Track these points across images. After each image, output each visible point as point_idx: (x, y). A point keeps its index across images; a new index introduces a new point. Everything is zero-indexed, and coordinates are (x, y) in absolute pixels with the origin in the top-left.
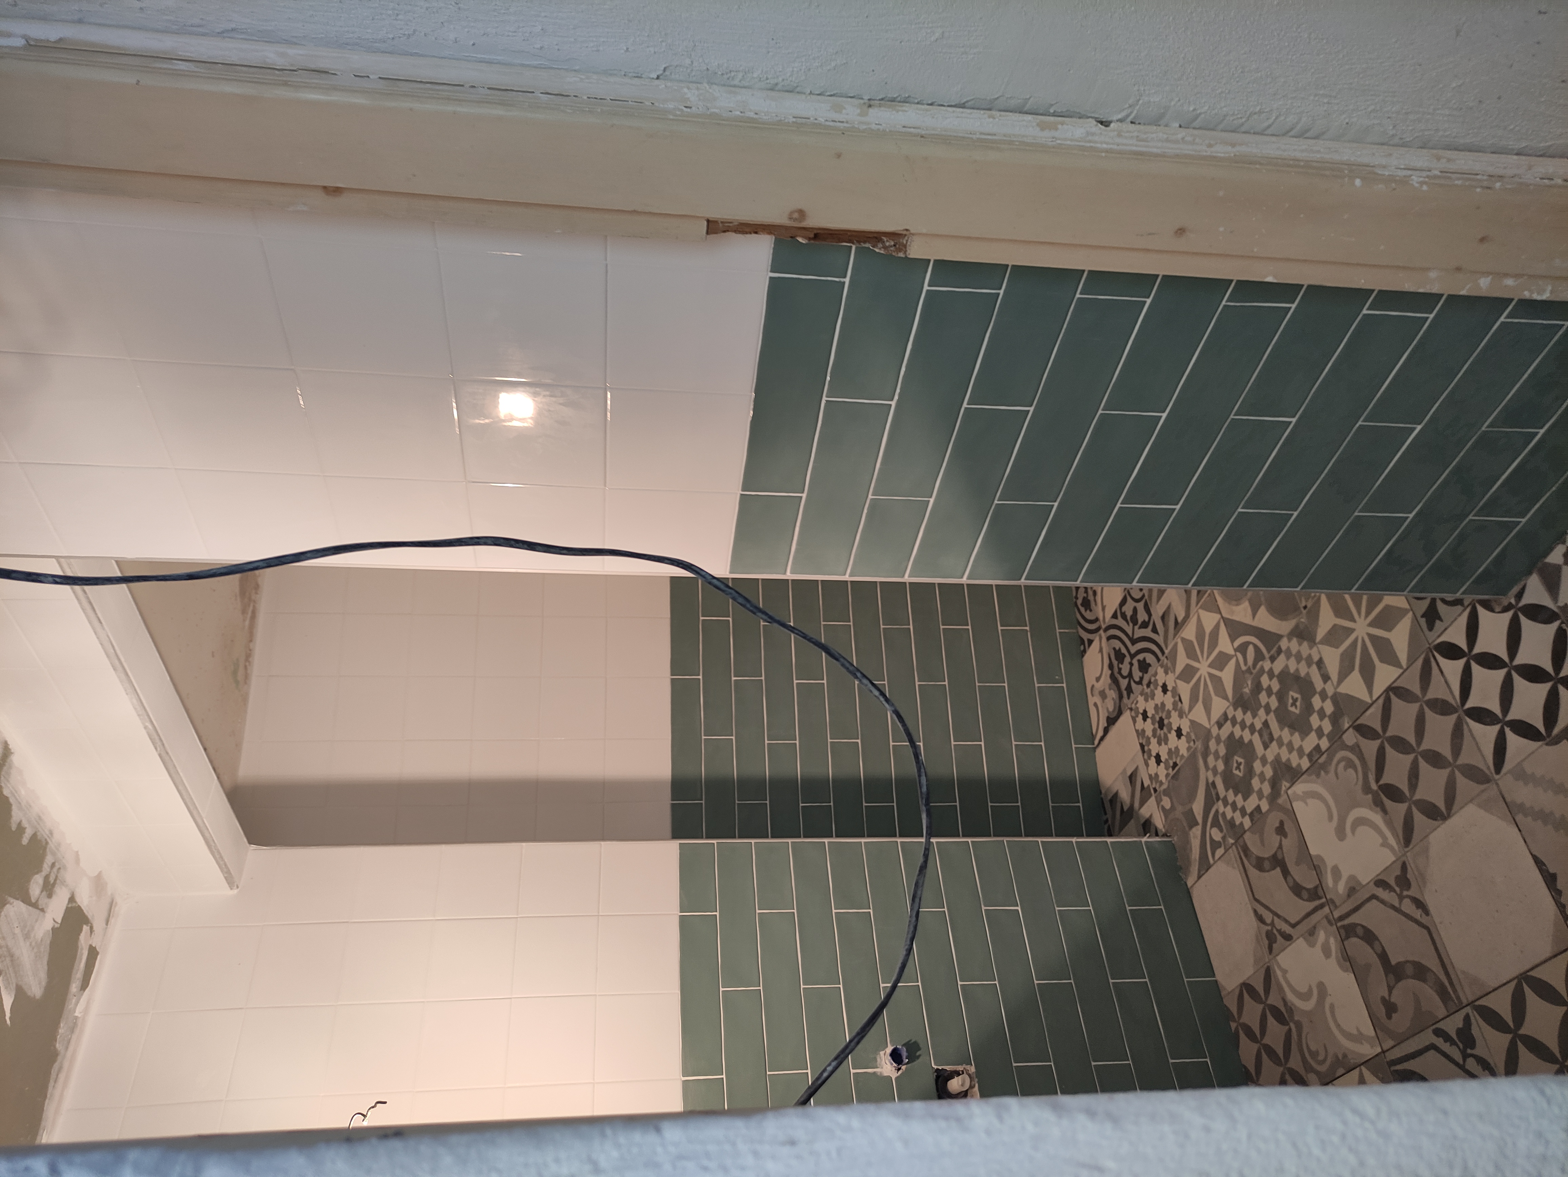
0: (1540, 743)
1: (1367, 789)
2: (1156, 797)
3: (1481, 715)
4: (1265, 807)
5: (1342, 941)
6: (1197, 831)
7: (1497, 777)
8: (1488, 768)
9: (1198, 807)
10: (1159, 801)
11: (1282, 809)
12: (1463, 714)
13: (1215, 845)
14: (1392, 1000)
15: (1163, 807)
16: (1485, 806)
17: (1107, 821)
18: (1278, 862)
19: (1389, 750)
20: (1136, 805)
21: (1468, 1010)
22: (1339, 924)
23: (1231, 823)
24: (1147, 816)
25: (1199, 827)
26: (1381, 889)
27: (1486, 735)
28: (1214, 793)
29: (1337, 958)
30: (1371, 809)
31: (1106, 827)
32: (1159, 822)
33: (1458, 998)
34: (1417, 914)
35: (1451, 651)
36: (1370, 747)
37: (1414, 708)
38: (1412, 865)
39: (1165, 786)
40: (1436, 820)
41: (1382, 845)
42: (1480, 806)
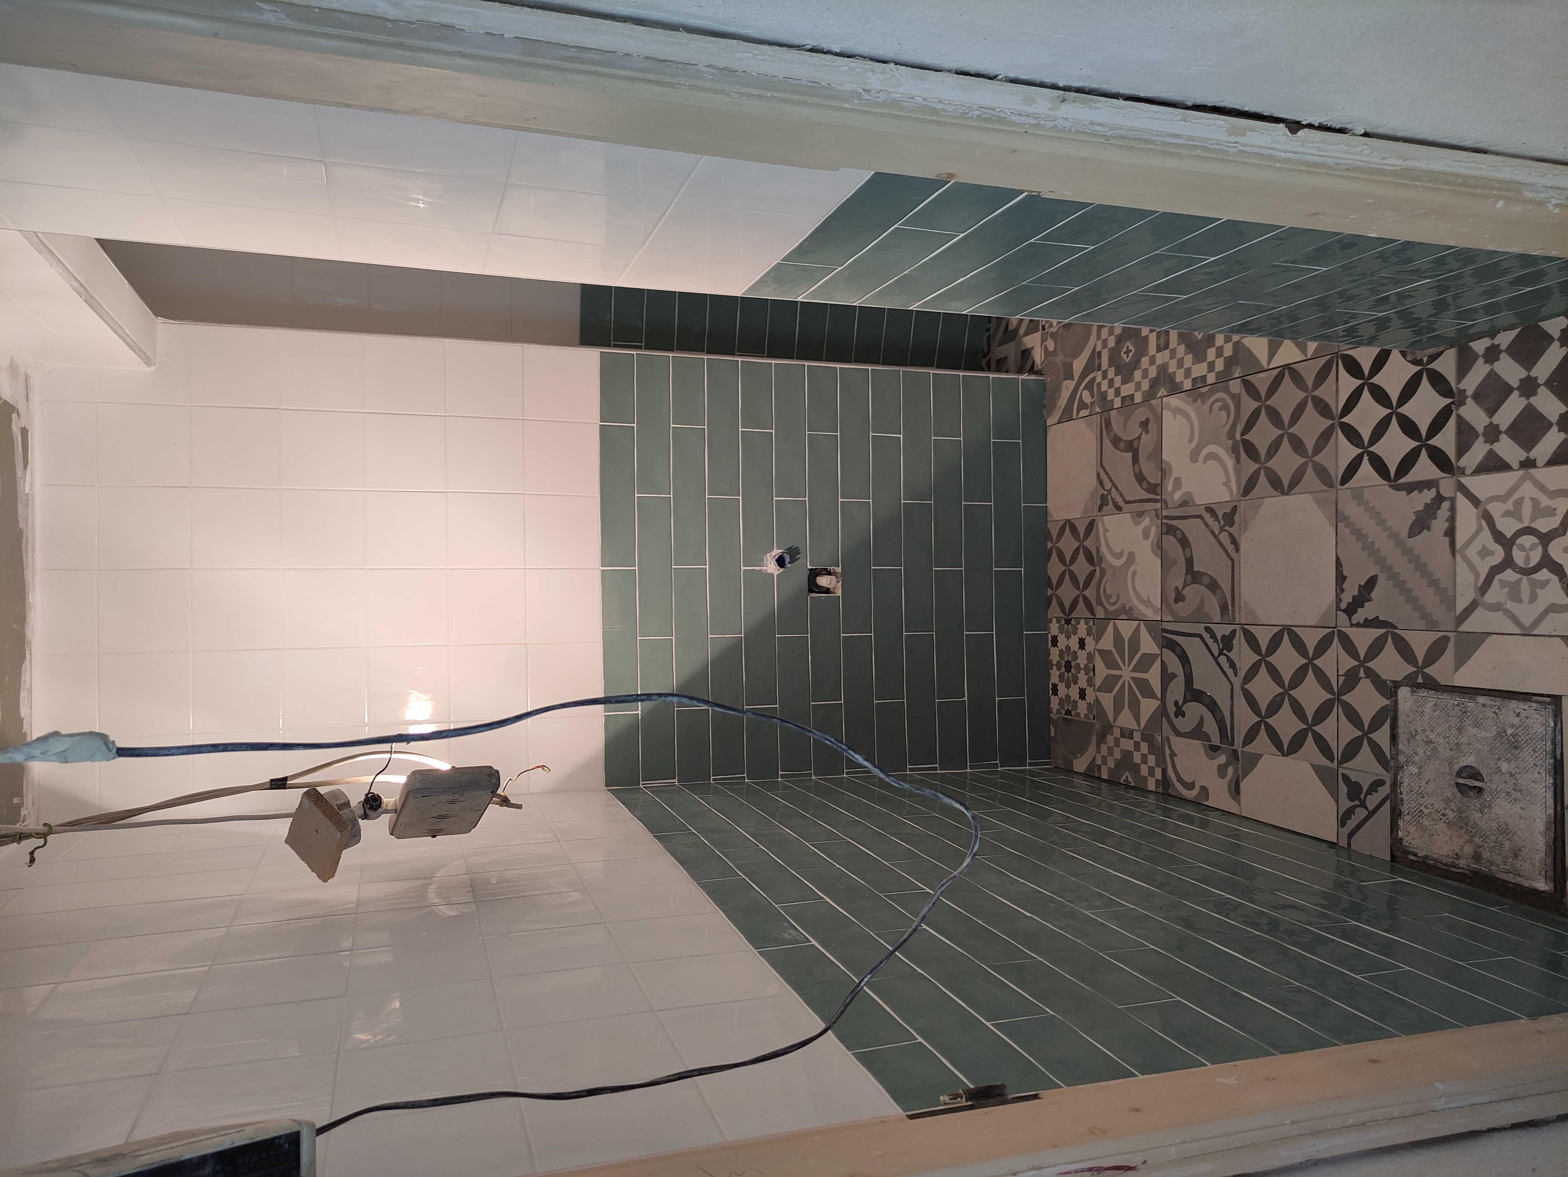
0: (1386, 483)
1: (1231, 435)
2: (1042, 335)
3: (1352, 434)
4: (1138, 398)
5: (1162, 534)
6: (1069, 385)
7: (1340, 487)
8: (1336, 477)
9: (1078, 365)
10: (1043, 340)
11: (1152, 409)
12: (1337, 425)
13: (1082, 405)
14: (1183, 592)
15: (1046, 346)
16: (1320, 502)
18: (1132, 448)
19: (1263, 416)
20: (1022, 331)
21: (1237, 627)
22: (1164, 521)
23: (1103, 396)
24: (1029, 347)
25: (1074, 383)
26: (1209, 515)
27: (1348, 451)
28: (1097, 362)
29: (1153, 541)
30: (1227, 452)
32: (1038, 357)
33: (1234, 616)
34: (1230, 548)
35: (1354, 368)
36: (1249, 405)
37: (1302, 395)
38: (1242, 513)
39: (1054, 330)
40: (1276, 490)
41: (1224, 484)
42: (1315, 500)
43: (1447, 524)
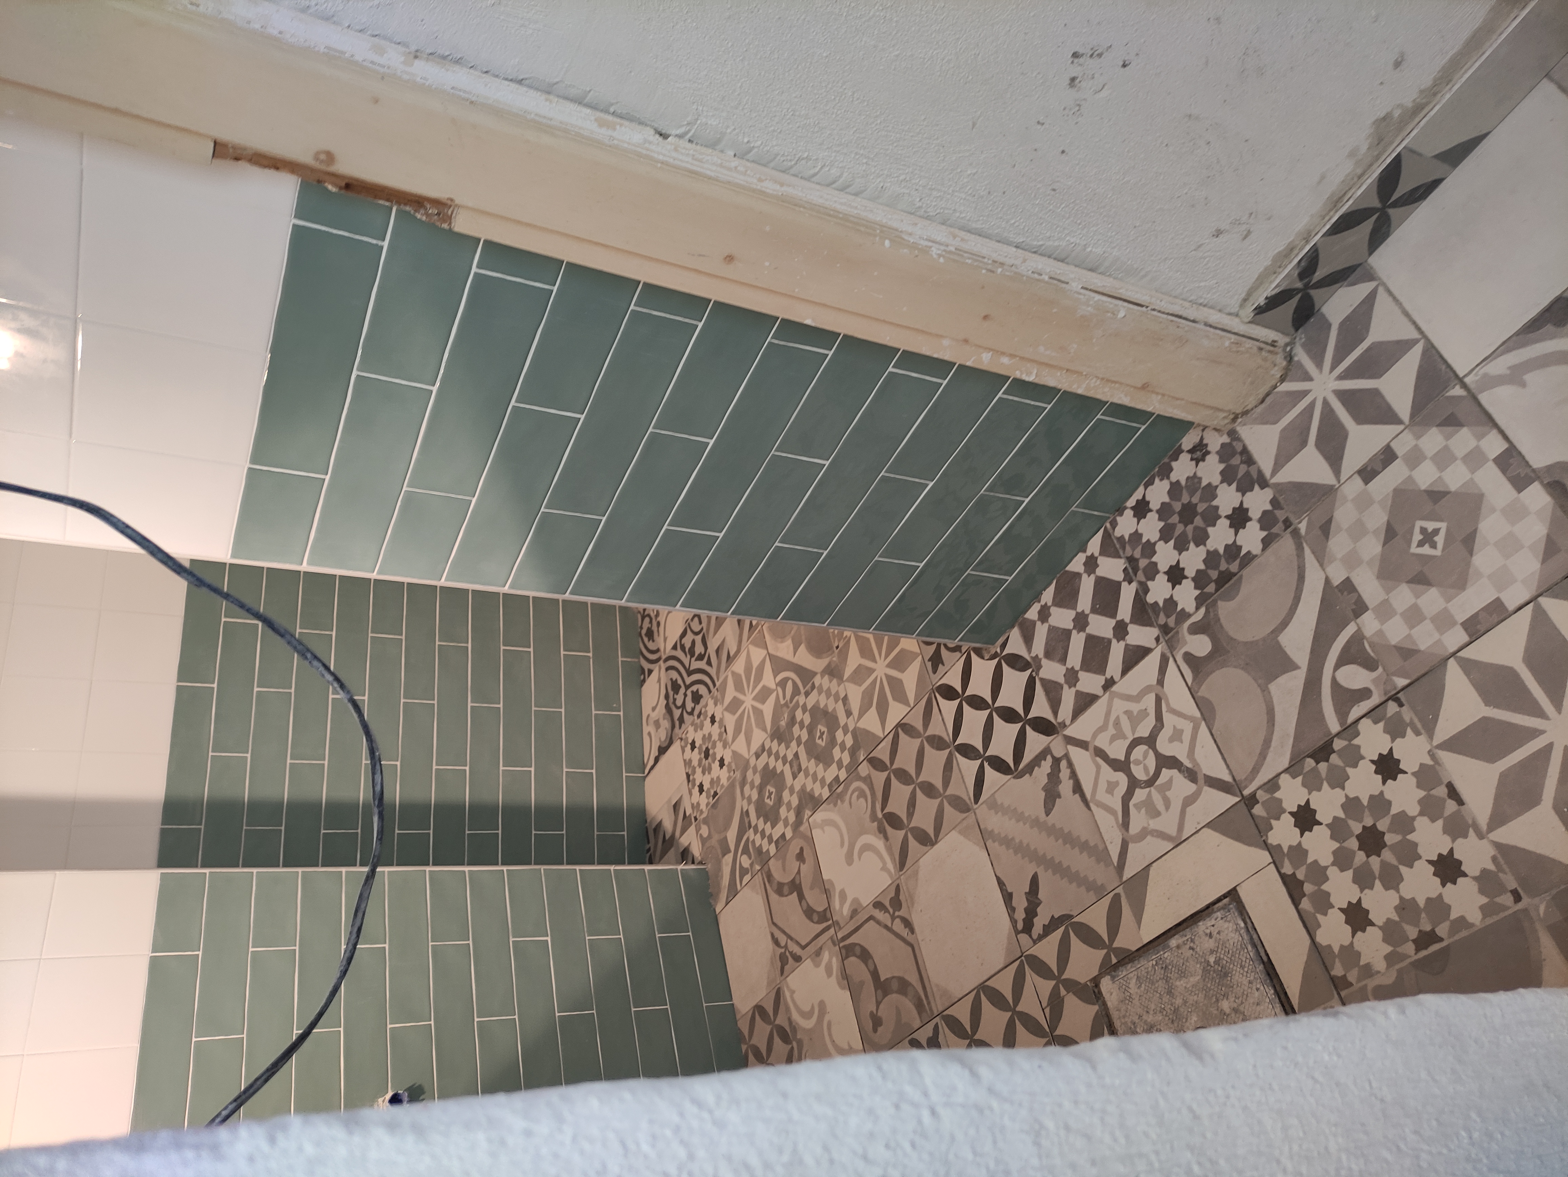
0: (1009, 777)
1: (874, 817)
2: (696, 826)
3: (967, 751)
4: (789, 835)
5: (843, 961)
6: (729, 858)
7: (975, 806)
8: (970, 799)
9: (731, 835)
10: (698, 830)
11: (804, 837)
12: (953, 750)
13: (744, 872)
14: (879, 1014)
15: (701, 836)
16: (964, 833)
17: (649, 850)
18: (795, 887)
19: (894, 781)
20: (677, 834)
21: (937, 1019)
22: (841, 945)
23: (759, 851)
24: (686, 844)
25: (731, 855)
26: (877, 911)
27: (968, 767)
28: (746, 821)
29: (837, 975)
30: (876, 836)
31: (648, 855)
32: (696, 851)
33: (931, 1009)
34: (905, 932)
35: (948, 693)
36: (879, 778)
37: (917, 742)
38: (905, 888)
39: (704, 815)
40: (926, 845)
41: (882, 869)
42: (960, 832)
43: (1071, 782)
